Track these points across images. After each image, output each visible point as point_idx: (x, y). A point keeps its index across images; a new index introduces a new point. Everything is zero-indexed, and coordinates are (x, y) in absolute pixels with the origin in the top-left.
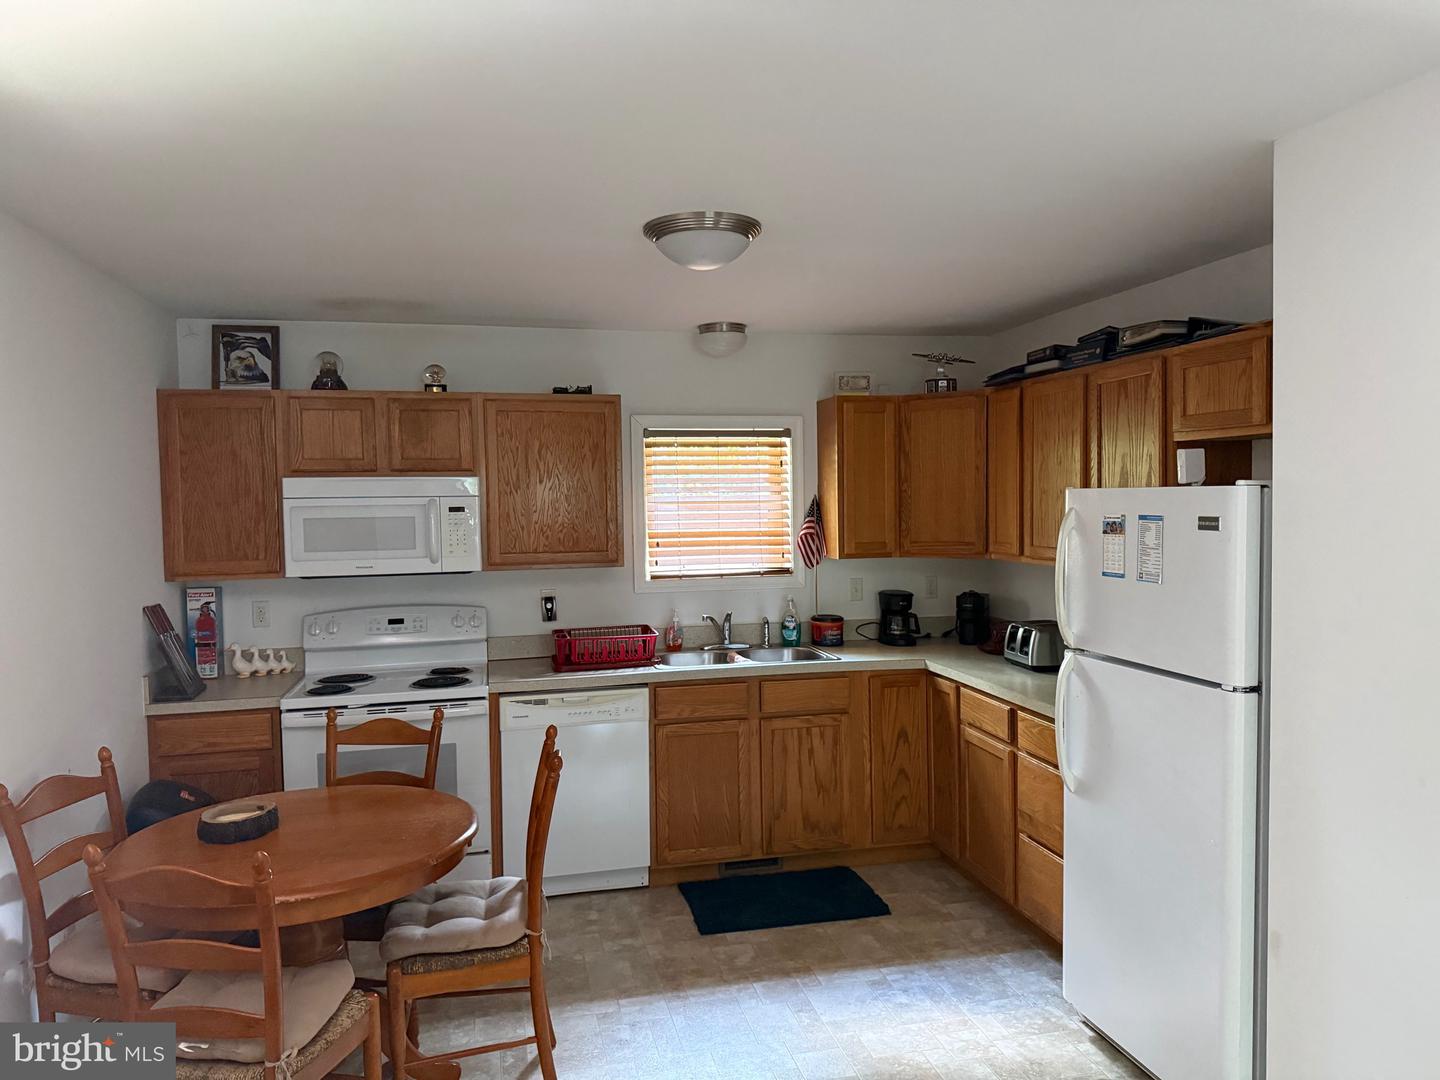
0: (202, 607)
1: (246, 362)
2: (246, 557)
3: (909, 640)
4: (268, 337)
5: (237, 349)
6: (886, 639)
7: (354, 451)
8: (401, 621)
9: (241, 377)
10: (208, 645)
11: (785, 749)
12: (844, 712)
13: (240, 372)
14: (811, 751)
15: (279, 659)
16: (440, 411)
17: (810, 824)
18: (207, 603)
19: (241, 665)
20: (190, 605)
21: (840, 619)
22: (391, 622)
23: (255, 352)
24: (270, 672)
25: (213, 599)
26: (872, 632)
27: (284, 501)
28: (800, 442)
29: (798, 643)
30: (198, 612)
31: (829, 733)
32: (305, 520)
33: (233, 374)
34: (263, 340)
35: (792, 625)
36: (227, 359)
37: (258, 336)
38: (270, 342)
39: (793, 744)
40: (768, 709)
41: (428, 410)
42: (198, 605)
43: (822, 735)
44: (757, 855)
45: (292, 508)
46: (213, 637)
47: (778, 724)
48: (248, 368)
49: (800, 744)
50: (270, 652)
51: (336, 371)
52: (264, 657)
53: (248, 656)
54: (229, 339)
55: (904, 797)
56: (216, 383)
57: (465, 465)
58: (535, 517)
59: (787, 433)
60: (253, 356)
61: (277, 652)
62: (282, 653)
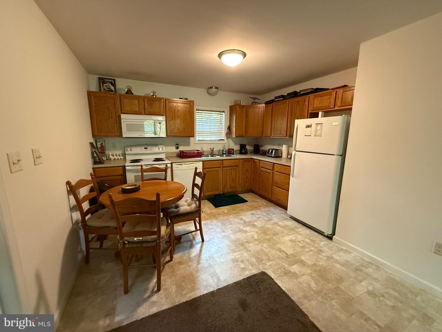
0: (101, 144)
1: (108, 87)
2: (113, 132)
3: (246, 153)
4: (113, 81)
5: (105, 83)
6: (241, 153)
7: (137, 109)
8: (147, 148)
9: (107, 90)
10: (103, 153)
11: (227, 173)
12: (237, 166)
13: (106, 89)
14: (232, 174)
15: (120, 156)
16: (156, 101)
17: (231, 187)
18: (102, 143)
19: (111, 157)
20: (98, 144)
21: (233, 149)
22: (145, 148)
23: (110, 85)
24: (118, 159)
25: (103, 142)
26: (238, 152)
27: (122, 120)
28: (226, 114)
29: (225, 154)
30: (100, 145)
31: (235, 170)
32: (127, 124)
33: (105, 89)
34: (112, 82)
35: (225, 150)
36: (103, 86)
37: (110, 81)
38: (113, 83)
39: (228, 173)
40: (224, 166)
41: (153, 101)
42: (100, 143)
43: (234, 171)
44: (221, 193)
45: (123, 121)
46: (104, 150)
47: (226, 168)
48: (108, 88)
49: (230, 172)
50: (118, 154)
51: (131, 91)
52: (117, 156)
53: (113, 155)
54: (103, 81)
55: (247, 182)
56: (100, 90)
57: (161, 114)
58: (176, 126)
59: (224, 112)
60: (109, 86)
61: (119, 154)
62: (120, 155)
